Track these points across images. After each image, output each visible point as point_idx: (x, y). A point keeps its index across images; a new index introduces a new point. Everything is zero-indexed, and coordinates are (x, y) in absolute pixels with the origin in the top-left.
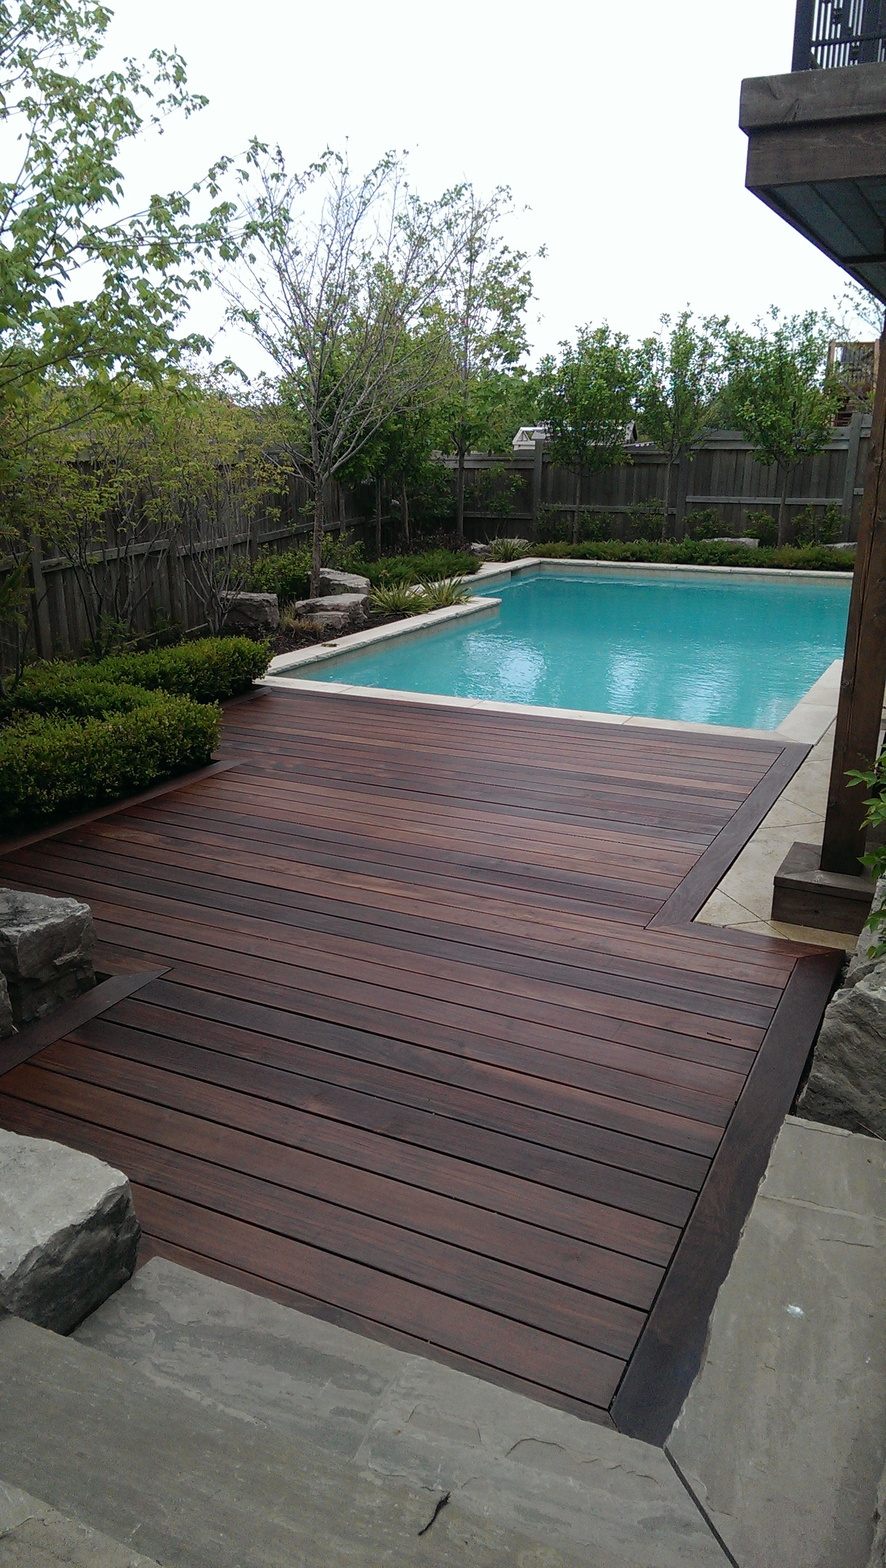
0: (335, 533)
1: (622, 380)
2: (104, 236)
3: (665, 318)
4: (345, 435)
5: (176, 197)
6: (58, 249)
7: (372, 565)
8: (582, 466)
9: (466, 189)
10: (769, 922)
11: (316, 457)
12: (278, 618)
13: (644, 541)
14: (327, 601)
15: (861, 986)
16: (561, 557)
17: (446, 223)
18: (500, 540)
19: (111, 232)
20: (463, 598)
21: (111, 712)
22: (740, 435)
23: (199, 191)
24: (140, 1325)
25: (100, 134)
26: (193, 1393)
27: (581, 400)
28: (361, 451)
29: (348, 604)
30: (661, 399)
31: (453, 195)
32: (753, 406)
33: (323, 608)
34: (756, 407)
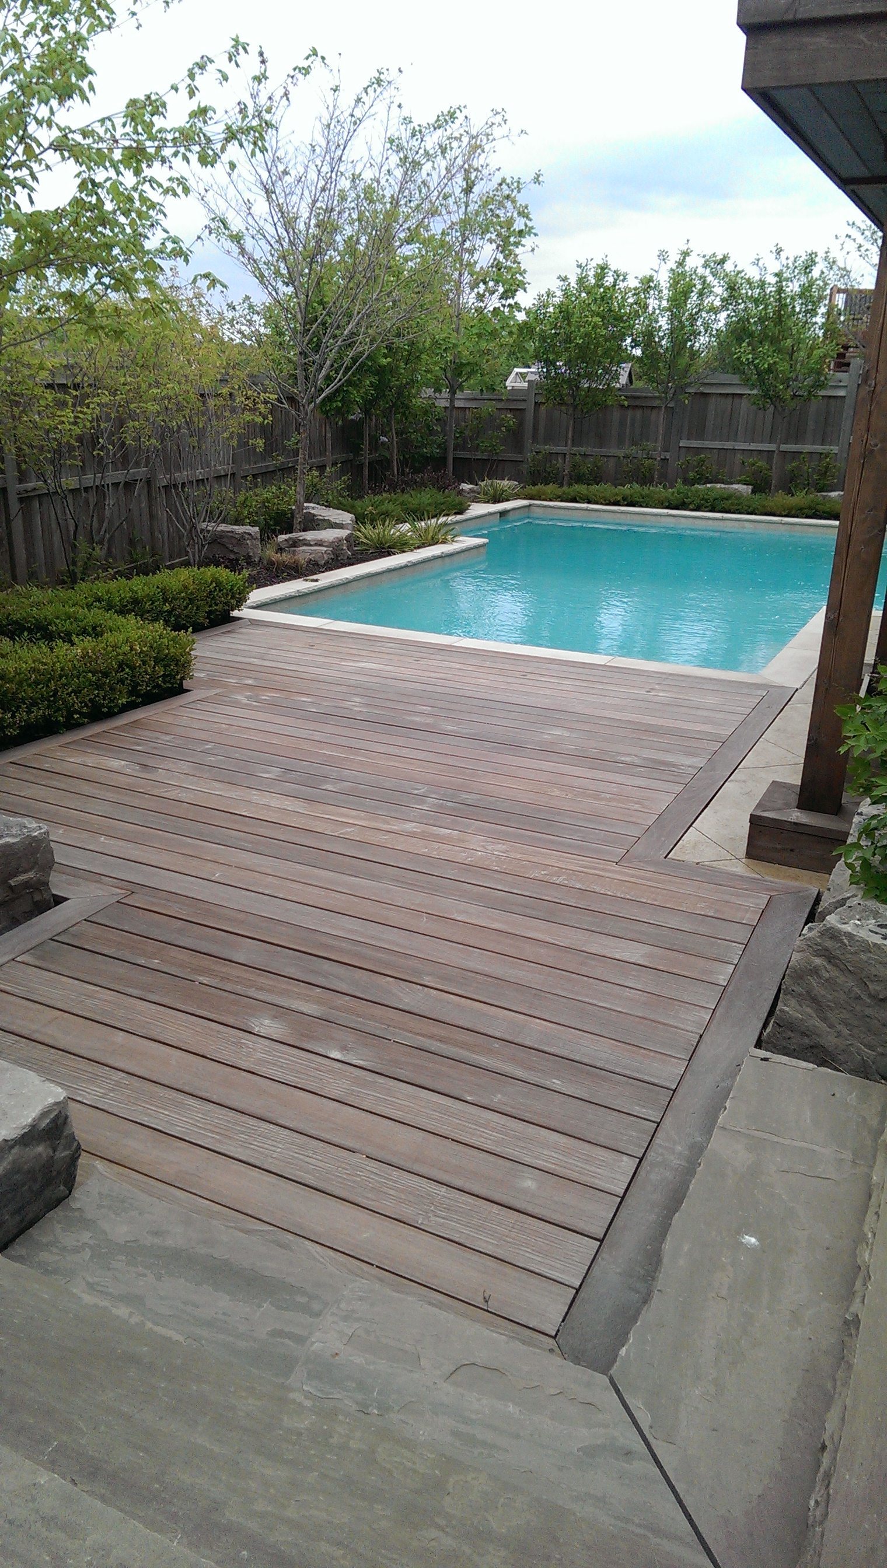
0: (322, 468)
1: (619, 318)
2: (79, 138)
3: (663, 256)
4: (332, 366)
5: (153, 97)
6: (28, 150)
7: (358, 503)
8: (575, 407)
9: (461, 111)
10: (744, 860)
11: (302, 388)
12: (260, 552)
13: (636, 486)
14: (310, 536)
15: (832, 919)
16: (551, 500)
17: (441, 146)
18: (490, 481)
19: (85, 134)
20: (449, 537)
21: (81, 637)
22: (736, 379)
23: (177, 92)
24: (75, 1243)
25: (72, 27)
26: (122, 1311)
27: (575, 339)
28: (349, 382)
29: (331, 539)
30: (657, 340)
31: (447, 118)
32: (750, 348)
33: (307, 544)
34: (753, 350)
